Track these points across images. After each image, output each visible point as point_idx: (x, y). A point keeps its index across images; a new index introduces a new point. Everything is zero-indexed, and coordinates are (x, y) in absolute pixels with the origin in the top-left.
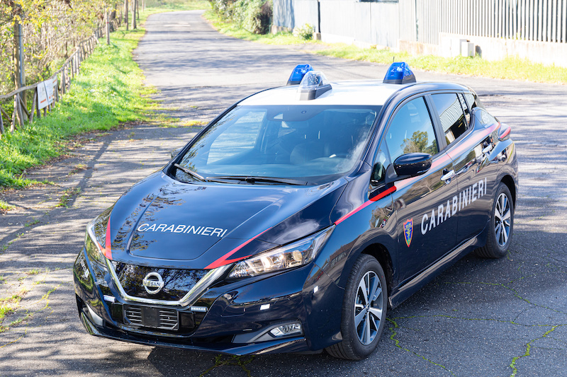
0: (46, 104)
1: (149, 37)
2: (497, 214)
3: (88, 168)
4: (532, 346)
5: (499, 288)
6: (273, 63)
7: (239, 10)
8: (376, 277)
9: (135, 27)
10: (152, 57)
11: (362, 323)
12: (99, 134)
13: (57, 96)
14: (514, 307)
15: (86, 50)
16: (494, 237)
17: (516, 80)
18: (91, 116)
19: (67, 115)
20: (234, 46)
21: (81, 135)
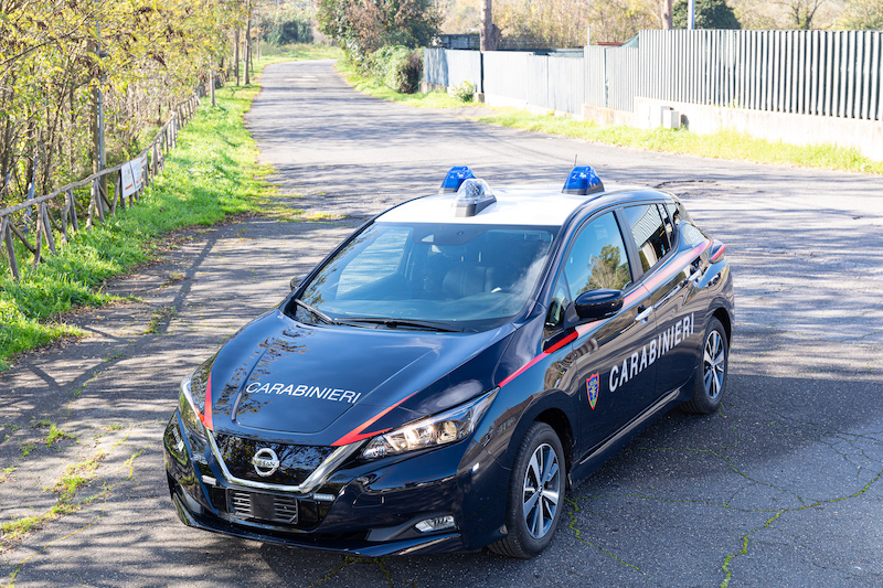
0: (132, 191)
1: (266, 95)
2: (707, 357)
3: (185, 279)
4: (750, 540)
5: (709, 457)
6: (422, 133)
7: (380, 61)
8: (552, 450)
9: (248, 82)
10: (268, 123)
11: (533, 511)
12: (199, 231)
13: (147, 179)
14: (727, 483)
15: (184, 113)
16: (703, 388)
17: (732, 161)
18: (191, 205)
19: (159, 204)
20: (374, 109)
21: (177, 232)
